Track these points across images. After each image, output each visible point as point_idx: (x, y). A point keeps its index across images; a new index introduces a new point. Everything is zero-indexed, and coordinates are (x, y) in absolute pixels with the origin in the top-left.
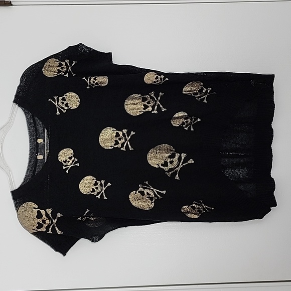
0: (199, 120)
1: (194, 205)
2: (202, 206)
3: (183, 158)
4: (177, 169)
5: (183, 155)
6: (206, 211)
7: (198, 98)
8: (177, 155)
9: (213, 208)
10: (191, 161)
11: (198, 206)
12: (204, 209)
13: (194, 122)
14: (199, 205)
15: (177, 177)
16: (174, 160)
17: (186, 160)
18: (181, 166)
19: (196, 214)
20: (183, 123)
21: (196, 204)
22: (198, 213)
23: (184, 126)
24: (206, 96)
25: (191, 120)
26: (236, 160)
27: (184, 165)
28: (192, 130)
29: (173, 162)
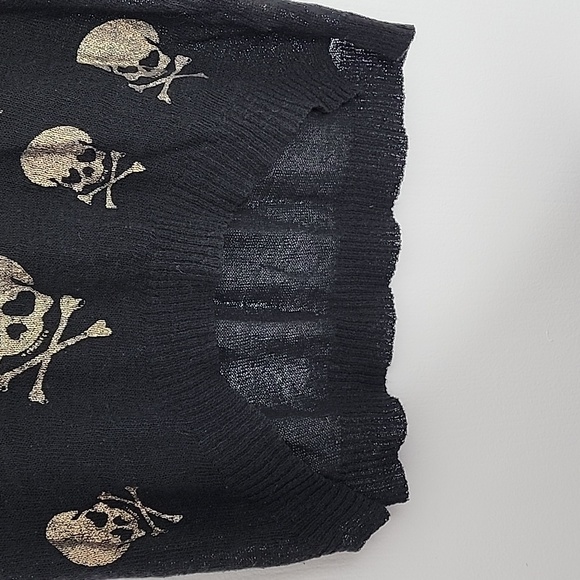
0: (138, 167)
1: (101, 508)
2: (137, 510)
3: (66, 314)
4: (38, 359)
5: (69, 305)
6: (149, 530)
7: (138, 82)
8: (43, 303)
9: (177, 518)
10: (99, 329)
11: (117, 512)
12: (142, 524)
13: (118, 174)
14: (121, 506)
15: (37, 395)
16: (27, 321)
17: (78, 323)
18: (55, 347)
19: (105, 545)
20: (74, 177)
21: (112, 504)
22: (116, 540)
23: (77, 187)
24: (167, 81)
25: (107, 163)
26: (271, 330)
27: (70, 342)
28: (110, 204)
29: (25, 329)
